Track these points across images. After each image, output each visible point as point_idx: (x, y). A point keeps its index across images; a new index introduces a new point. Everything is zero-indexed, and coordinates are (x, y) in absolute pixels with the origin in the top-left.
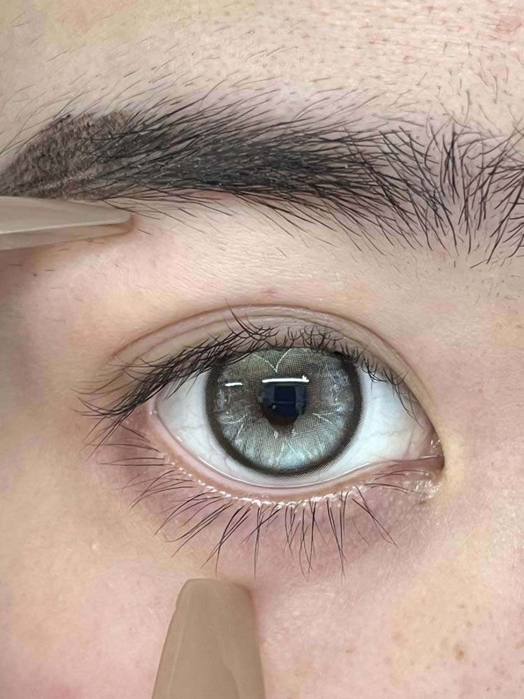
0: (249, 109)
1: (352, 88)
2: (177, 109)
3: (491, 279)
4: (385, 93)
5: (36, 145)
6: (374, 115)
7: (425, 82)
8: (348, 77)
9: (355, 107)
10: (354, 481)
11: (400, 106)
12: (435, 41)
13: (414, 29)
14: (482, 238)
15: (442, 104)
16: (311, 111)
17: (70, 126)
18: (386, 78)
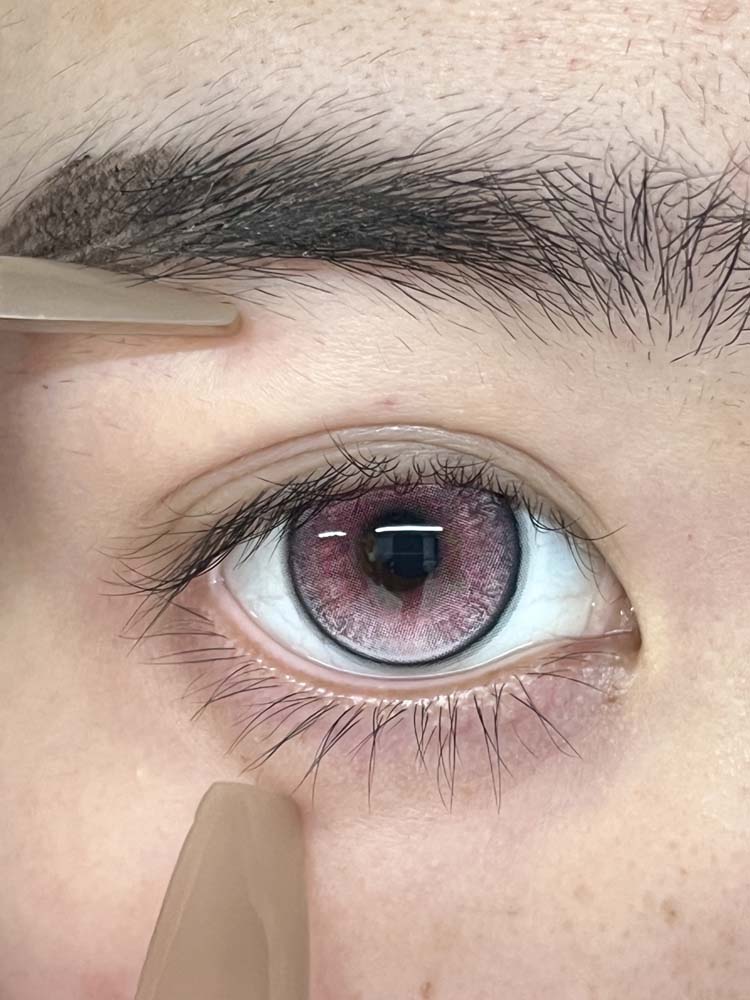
0: (347, 140)
1: (497, 107)
2: (245, 141)
3: (702, 377)
4: (543, 112)
5: (41, 199)
6: (528, 146)
7: (602, 96)
8: (490, 91)
9: (500, 134)
10: (512, 669)
11: (566, 132)
12: (613, 36)
13: (583, 21)
14: (688, 320)
15: (626, 128)
16: (438, 140)
17: (91, 171)
18: (544, 92)
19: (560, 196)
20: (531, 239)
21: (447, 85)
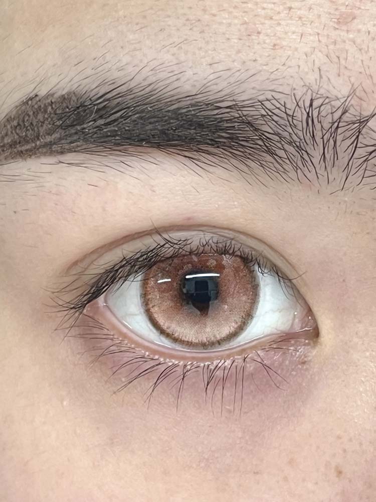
0: (164, 87)
1: (237, 69)
2: (114, 88)
6: (253, 88)
7: (288, 63)
9: (239, 82)
11: (272, 81)
12: (294, 32)
16: (208, 87)
17: (39, 103)
18: (260, 61)
19: (270, 114)
20: (257, 135)
21: (213, 58)
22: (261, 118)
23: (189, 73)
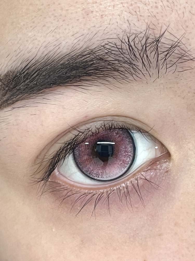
2: (28, 63)
6: (98, 41)
10: (139, 172)
11: (106, 34)
15: (120, 28)
18: (97, 26)
19: (110, 51)
20: (107, 64)
21: (73, 32)
22: (106, 55)
23: (64, 43)
